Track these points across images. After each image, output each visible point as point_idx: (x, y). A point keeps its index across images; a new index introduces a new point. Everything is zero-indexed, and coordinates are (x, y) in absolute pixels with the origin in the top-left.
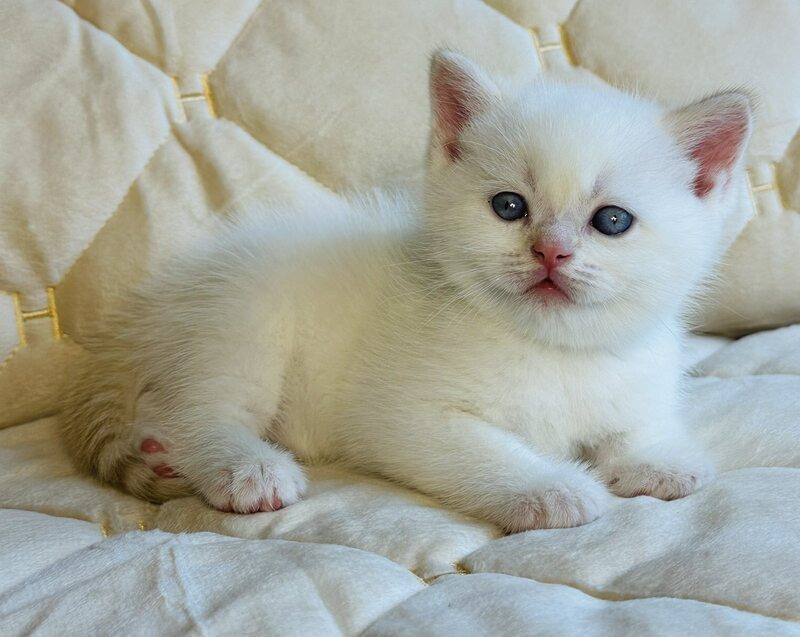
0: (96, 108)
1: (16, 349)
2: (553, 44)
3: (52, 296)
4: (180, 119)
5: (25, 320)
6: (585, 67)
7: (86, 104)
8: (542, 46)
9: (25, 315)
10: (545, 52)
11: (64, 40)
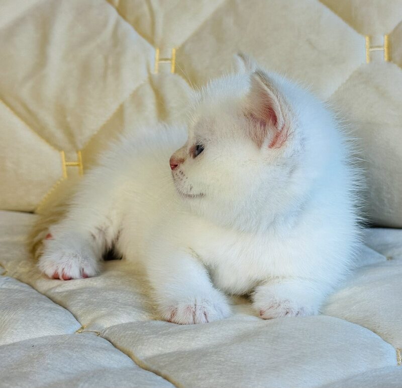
0: (110, 62)
1: (62, 179)
2: (379, 47)
3: (80, 156)
4: (155, 72)
5: (67, 166)
6: (395, 62)
7: (106, 59)
8: (371, 47)
9: (67, 163)
10: (372, 51)
11: (105, 25)
